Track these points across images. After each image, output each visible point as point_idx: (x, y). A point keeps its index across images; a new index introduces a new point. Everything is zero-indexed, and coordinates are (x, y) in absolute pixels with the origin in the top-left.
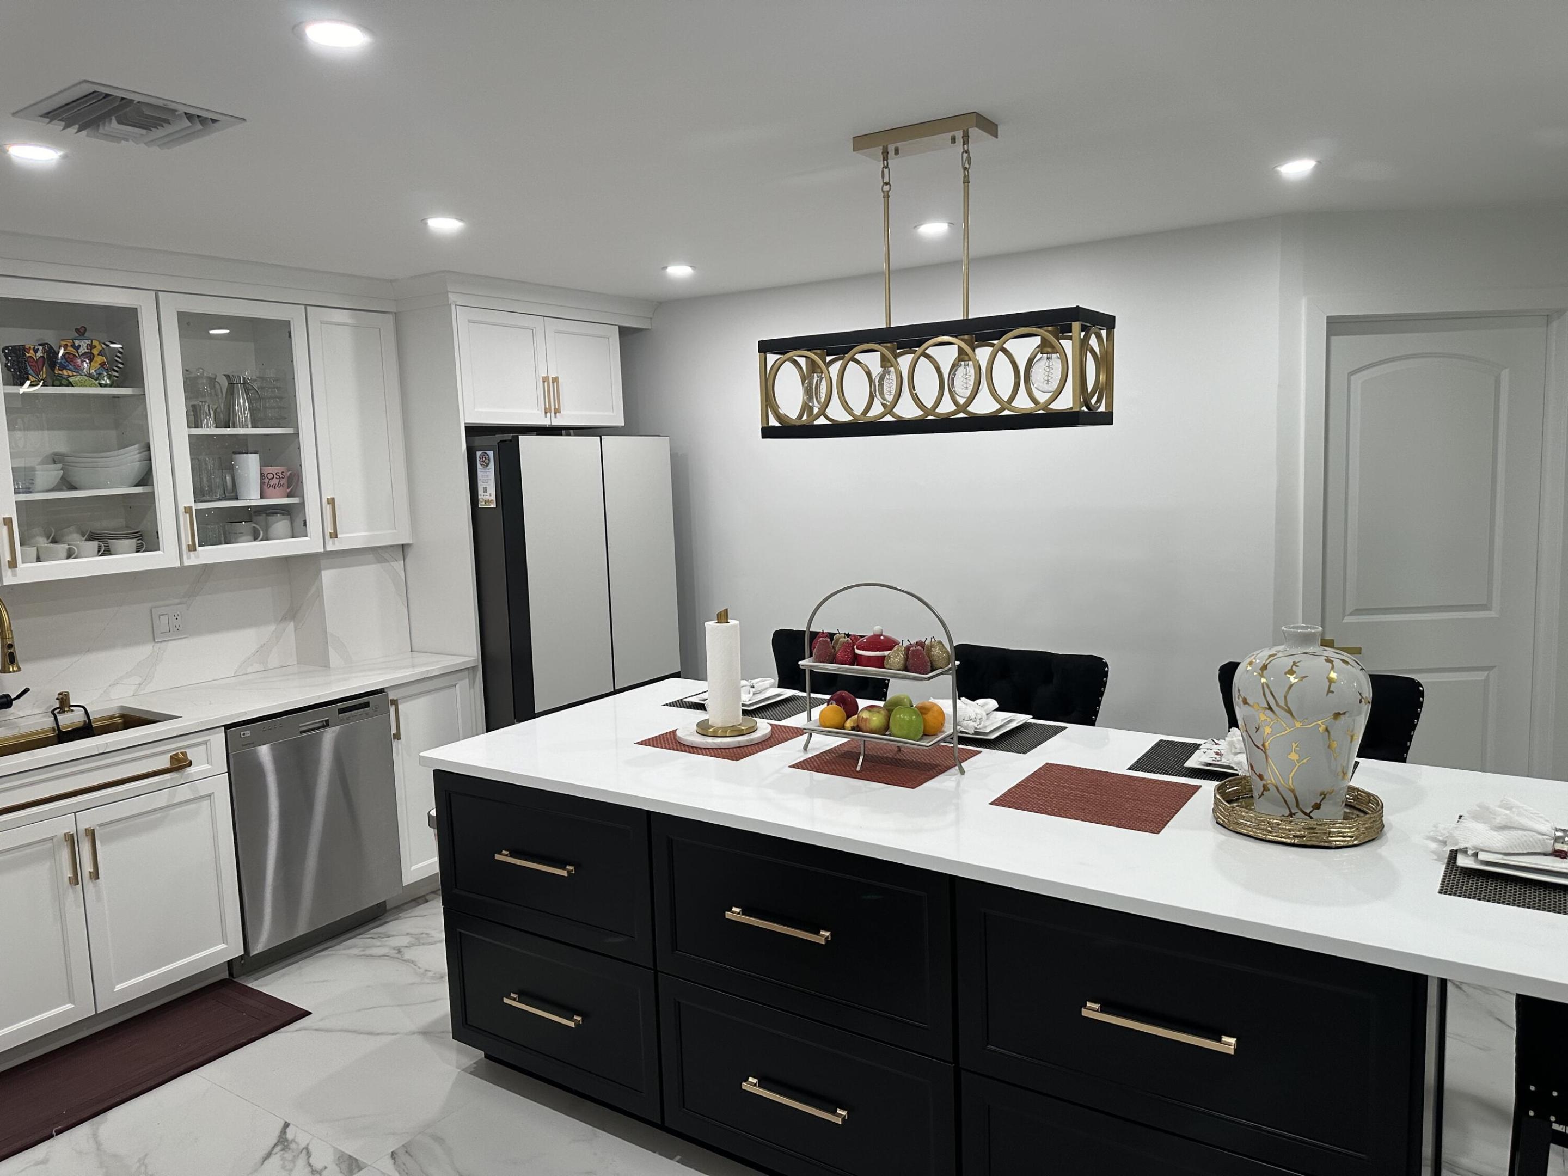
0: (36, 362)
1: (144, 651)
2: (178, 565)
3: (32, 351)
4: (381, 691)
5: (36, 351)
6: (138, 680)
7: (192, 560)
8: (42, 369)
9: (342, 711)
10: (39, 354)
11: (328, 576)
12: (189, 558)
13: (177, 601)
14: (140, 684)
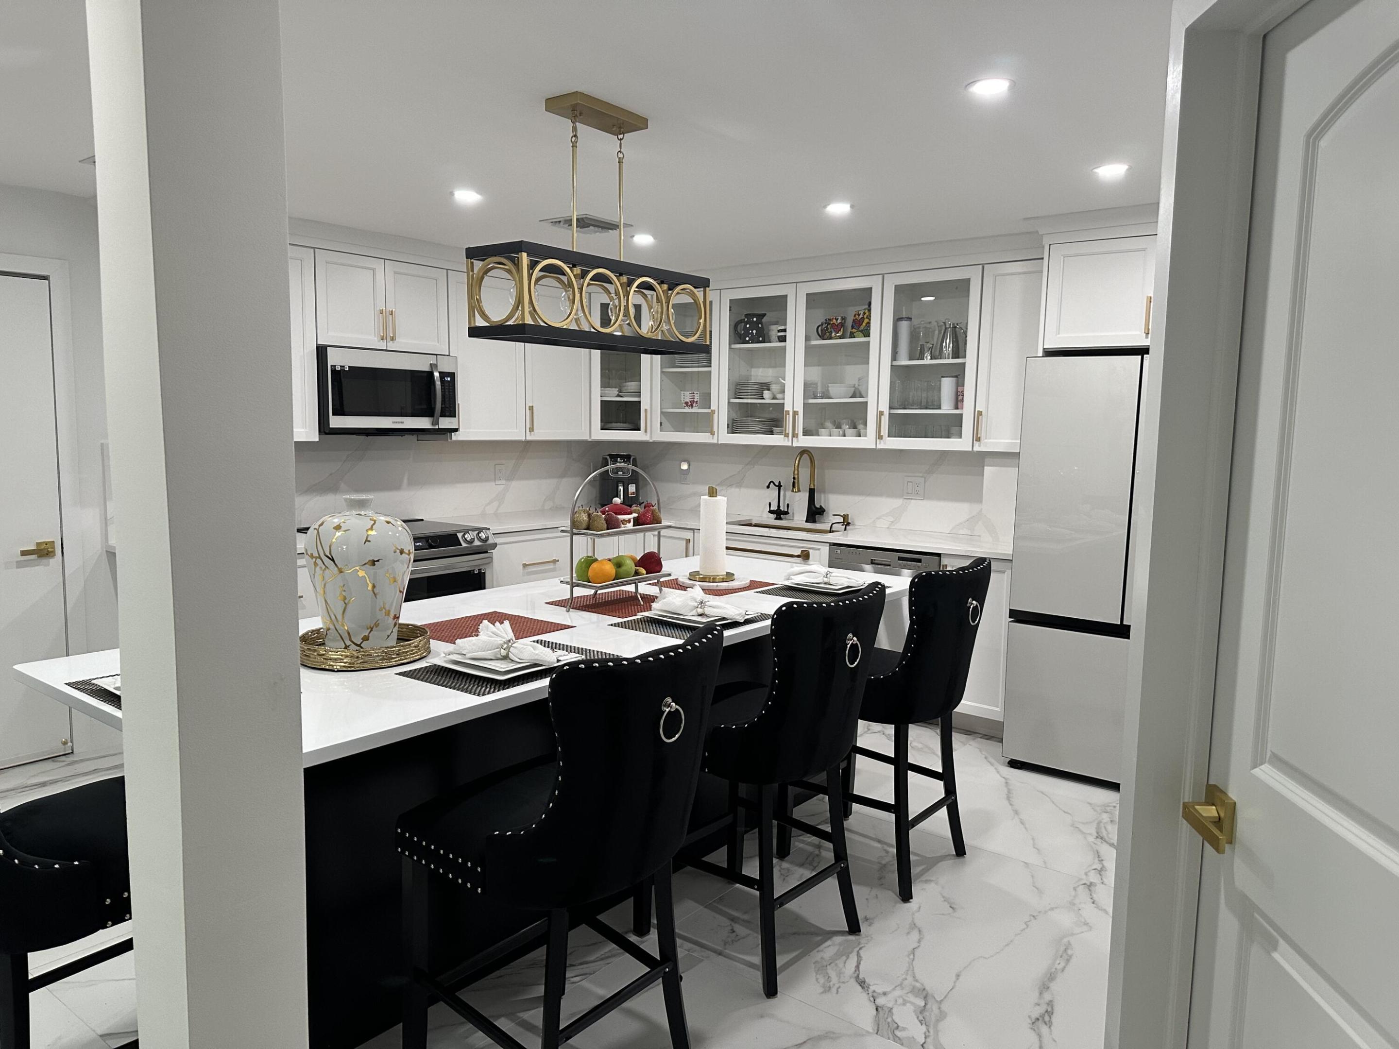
0: (837, 326)
1: (897, 502)
2: (874, 447)
3: (834, 320)
4: (939, 555)
5: (837, 320)
6: (892, 519)
7: (881, 446)
8: (840, 330)
9: (900, 559)
10: (839, 321)
11: (988, 470)
12: (880, 443)
13: (921, 475)
14: (892, 522)
